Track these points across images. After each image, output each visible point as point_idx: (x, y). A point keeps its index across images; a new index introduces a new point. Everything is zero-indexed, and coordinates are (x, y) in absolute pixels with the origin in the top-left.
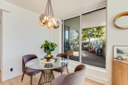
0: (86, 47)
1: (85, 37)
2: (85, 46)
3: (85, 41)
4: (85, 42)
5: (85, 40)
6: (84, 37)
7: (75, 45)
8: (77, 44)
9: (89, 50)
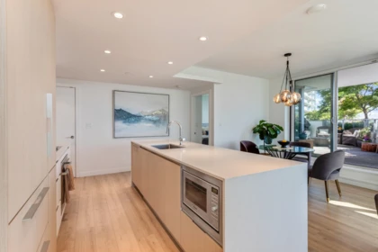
0: (354, 135)
1: (350, 107)
2: (348, 134)
3: (347, 120)
4: (350, 122)
5: (351, 115)
6: (346, 106)
7: (315, 130)
8: (319, 128)
9: (363, 144)
